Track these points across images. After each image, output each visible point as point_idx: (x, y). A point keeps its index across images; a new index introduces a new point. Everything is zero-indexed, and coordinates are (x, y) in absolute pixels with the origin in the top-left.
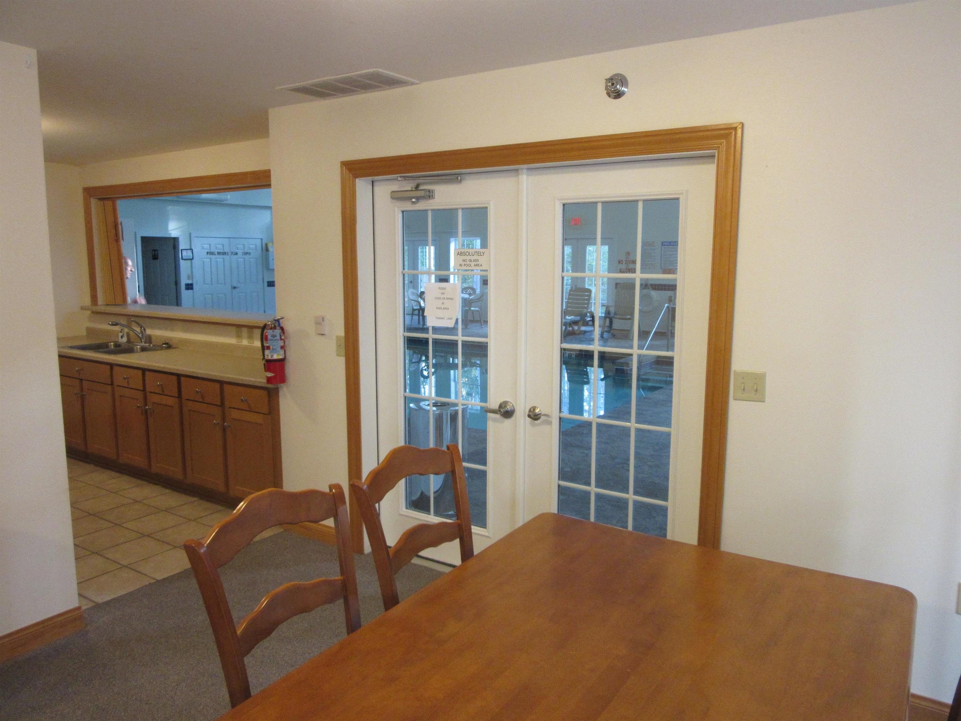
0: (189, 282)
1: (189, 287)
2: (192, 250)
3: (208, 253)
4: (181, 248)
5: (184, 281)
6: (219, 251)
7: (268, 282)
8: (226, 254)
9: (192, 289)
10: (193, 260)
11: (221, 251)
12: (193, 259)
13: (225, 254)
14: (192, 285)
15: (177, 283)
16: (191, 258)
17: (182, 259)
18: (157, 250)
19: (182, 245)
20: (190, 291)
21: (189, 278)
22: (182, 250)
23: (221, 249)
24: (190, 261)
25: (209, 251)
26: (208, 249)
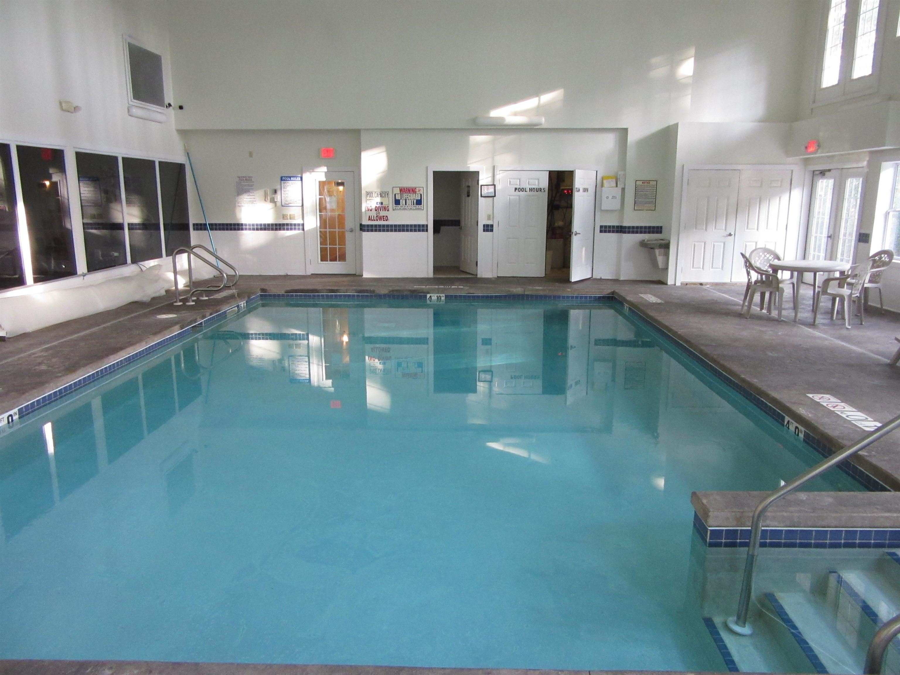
0: (489, 223)
1: (488, 228)
2: (495, 185)
3: (516, 189)
4: (481, 183)
5: (483, 220)
6: (531, 187)
7: (601, 227)
8: (542, 190)
9: (492, 230)
10: (495, 198)
11: (535, 187)
12: (495, 196)
13: (541, 190)
14: (492, 226)
16: (493, 195)
17: (481, 196)
19: (484, 179)
20: (490, 233)
21: (489, 218)
22: (481, 186)
23: (535, 185)
24: (491, 199)
25: (518, 187)
26: (517, 185)
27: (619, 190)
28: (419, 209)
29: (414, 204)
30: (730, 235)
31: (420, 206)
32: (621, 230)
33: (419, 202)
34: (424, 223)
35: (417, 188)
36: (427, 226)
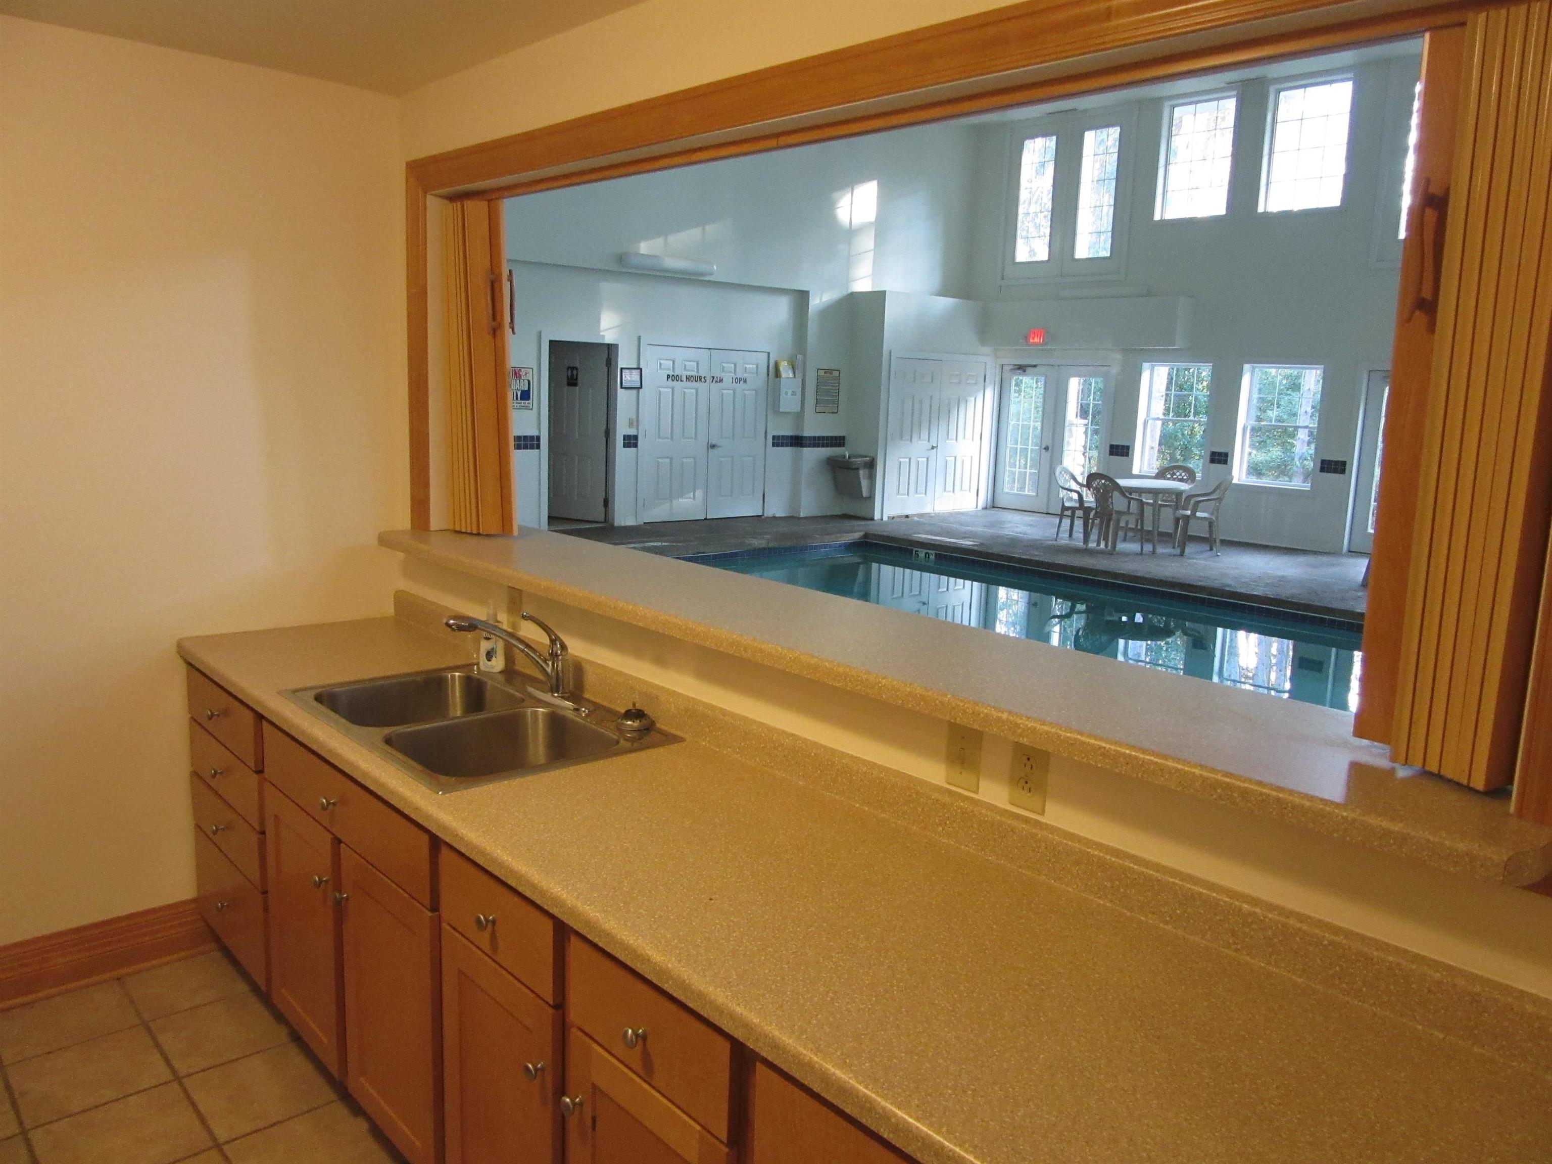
0: (632, 432)
1: (631, 441)
2: (641, 370)
3: (668, 376)
4: (620, 365)
5: (622, 429)
6: (689, 373)
7: (774, 437)
8: (703, 379)
9: (636, 446)
10: (641, 390)
11: (694, 374)
12: (641, 387)
13: (701, 380)
14: (636, 437)
15: (608, 433)
16: (638, 385)
17: (622, 387)
18: (577, 369)
19: (624, 360)
20: (632, 450)
21: (631, 425)
22: (622, 369)
23: (693, 371)
24: (634, 392)
25: (671, 373)
26: (669, 369)
27: (799, 381)
28: (527, 408)
29: (517, 399)
30: (933, 448)
31: (527, 402)
32: (797, 441)
33: (526, 395)
34: (534, 433)
35: (523, 370)
36: (538, 438)
